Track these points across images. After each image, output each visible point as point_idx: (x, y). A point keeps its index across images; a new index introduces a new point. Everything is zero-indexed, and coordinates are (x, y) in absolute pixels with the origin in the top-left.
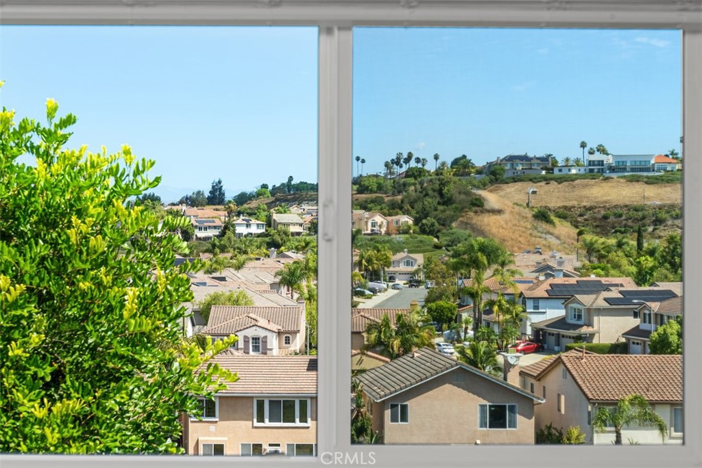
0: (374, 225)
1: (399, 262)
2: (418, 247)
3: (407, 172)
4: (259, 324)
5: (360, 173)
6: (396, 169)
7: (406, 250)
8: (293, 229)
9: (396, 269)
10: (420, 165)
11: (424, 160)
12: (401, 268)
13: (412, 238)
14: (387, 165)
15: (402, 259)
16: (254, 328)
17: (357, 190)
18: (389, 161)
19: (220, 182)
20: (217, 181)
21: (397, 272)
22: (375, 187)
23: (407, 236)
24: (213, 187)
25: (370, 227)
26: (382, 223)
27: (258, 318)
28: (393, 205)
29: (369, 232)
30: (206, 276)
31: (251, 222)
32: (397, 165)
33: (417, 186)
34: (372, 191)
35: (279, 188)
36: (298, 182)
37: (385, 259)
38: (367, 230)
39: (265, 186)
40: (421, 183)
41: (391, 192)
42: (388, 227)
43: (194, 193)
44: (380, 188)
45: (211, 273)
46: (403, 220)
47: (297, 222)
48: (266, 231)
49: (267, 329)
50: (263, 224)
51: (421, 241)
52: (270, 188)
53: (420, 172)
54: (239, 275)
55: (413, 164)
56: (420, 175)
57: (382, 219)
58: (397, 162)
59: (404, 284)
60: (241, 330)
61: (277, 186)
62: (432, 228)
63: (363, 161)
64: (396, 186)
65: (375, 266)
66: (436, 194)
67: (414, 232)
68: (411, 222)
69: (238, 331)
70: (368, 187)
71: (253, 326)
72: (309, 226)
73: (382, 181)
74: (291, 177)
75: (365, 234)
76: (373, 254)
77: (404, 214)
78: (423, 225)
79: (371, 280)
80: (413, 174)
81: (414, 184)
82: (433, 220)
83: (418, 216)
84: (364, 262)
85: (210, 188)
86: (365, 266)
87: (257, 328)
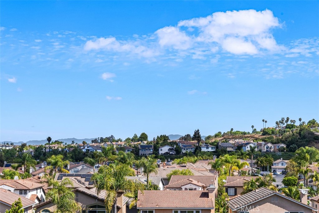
0: (267, 148)
1: (278, 163)
2: (288, 157)
3: (286, 126)
4: (192, 183)
5: (265, 127)
6: (281, 125)
7: (282, 158)
8: (228, 149)
9: (277, 167)
10: (292, 123)
11: (294, 121)
12: (279, 166)
13: (285, 153)
14: (277, 123)
15: (280, 162)
16: (190, 184)
17: (263, 134)
18: (278, 121)
19: (198, 131)
20: (197, 130)
21: (277, 168)
22: (270, 132)
23: (283, 153)
24: (195, 133)
25: (265, 149)
26: (271, 147)
27: (193, 180)
28: (277, 139)
29: (265, 151)
30: (177, 165)
31: (209, 146)
32: (282, 123)
33: (290, 132)
34: (269, 134)
35: (226, 134)
36: (236, 131)
37: (269, 161)
38: (264, 150)
39: (220, 133)
40: (292, 131)
41: (278, 135)
42: (274, 149)
43: (185, 135)
44: (273, 133)
45: (180, 164)
46: (281, 146)
47: (231, 146)
48: (216, 150)
49: (196, 185)
50: (214, 147)
51: (290, 155)
52: (222, 133)
53: (292, 126)
54: (194, 165)
55: (289, 123)
56: (292, 128)
57: (272, 145)
58: (282, 122)
59: (280, 173)
60: (183, 185)
61: (225, 133)
62: (295, 149)
63: (266, 122)
64: (281, 132)
65: (265, 164)
66: (298, 135)
67: (286, 151)
68: (285, 146)
69: (182, 186)
70: (267, 132)
71: (190, 183)
72: (237, 148)
73: (274, 130)
74: (232, 129)
75: (263, 152)
76: (264, 159)
77: (282, 143)
78: (291, 148)
79: (263, 171)
80: (289, 127)
81: (289, 131)
82: (296, 146)
83: (289, 144)
84: (259, 162)
85: (194, 134)
86: (260, 164)
87: (191, 185)
